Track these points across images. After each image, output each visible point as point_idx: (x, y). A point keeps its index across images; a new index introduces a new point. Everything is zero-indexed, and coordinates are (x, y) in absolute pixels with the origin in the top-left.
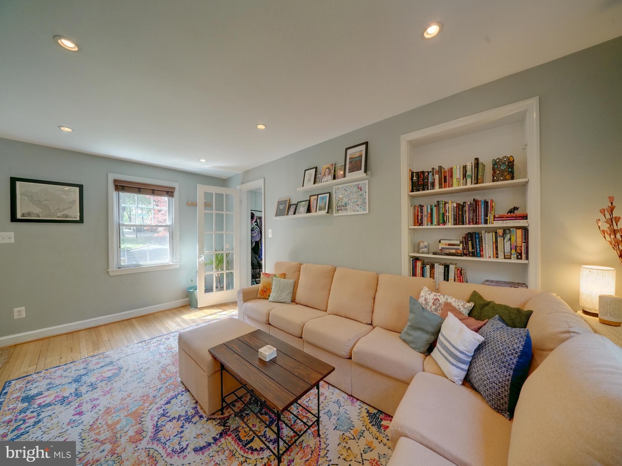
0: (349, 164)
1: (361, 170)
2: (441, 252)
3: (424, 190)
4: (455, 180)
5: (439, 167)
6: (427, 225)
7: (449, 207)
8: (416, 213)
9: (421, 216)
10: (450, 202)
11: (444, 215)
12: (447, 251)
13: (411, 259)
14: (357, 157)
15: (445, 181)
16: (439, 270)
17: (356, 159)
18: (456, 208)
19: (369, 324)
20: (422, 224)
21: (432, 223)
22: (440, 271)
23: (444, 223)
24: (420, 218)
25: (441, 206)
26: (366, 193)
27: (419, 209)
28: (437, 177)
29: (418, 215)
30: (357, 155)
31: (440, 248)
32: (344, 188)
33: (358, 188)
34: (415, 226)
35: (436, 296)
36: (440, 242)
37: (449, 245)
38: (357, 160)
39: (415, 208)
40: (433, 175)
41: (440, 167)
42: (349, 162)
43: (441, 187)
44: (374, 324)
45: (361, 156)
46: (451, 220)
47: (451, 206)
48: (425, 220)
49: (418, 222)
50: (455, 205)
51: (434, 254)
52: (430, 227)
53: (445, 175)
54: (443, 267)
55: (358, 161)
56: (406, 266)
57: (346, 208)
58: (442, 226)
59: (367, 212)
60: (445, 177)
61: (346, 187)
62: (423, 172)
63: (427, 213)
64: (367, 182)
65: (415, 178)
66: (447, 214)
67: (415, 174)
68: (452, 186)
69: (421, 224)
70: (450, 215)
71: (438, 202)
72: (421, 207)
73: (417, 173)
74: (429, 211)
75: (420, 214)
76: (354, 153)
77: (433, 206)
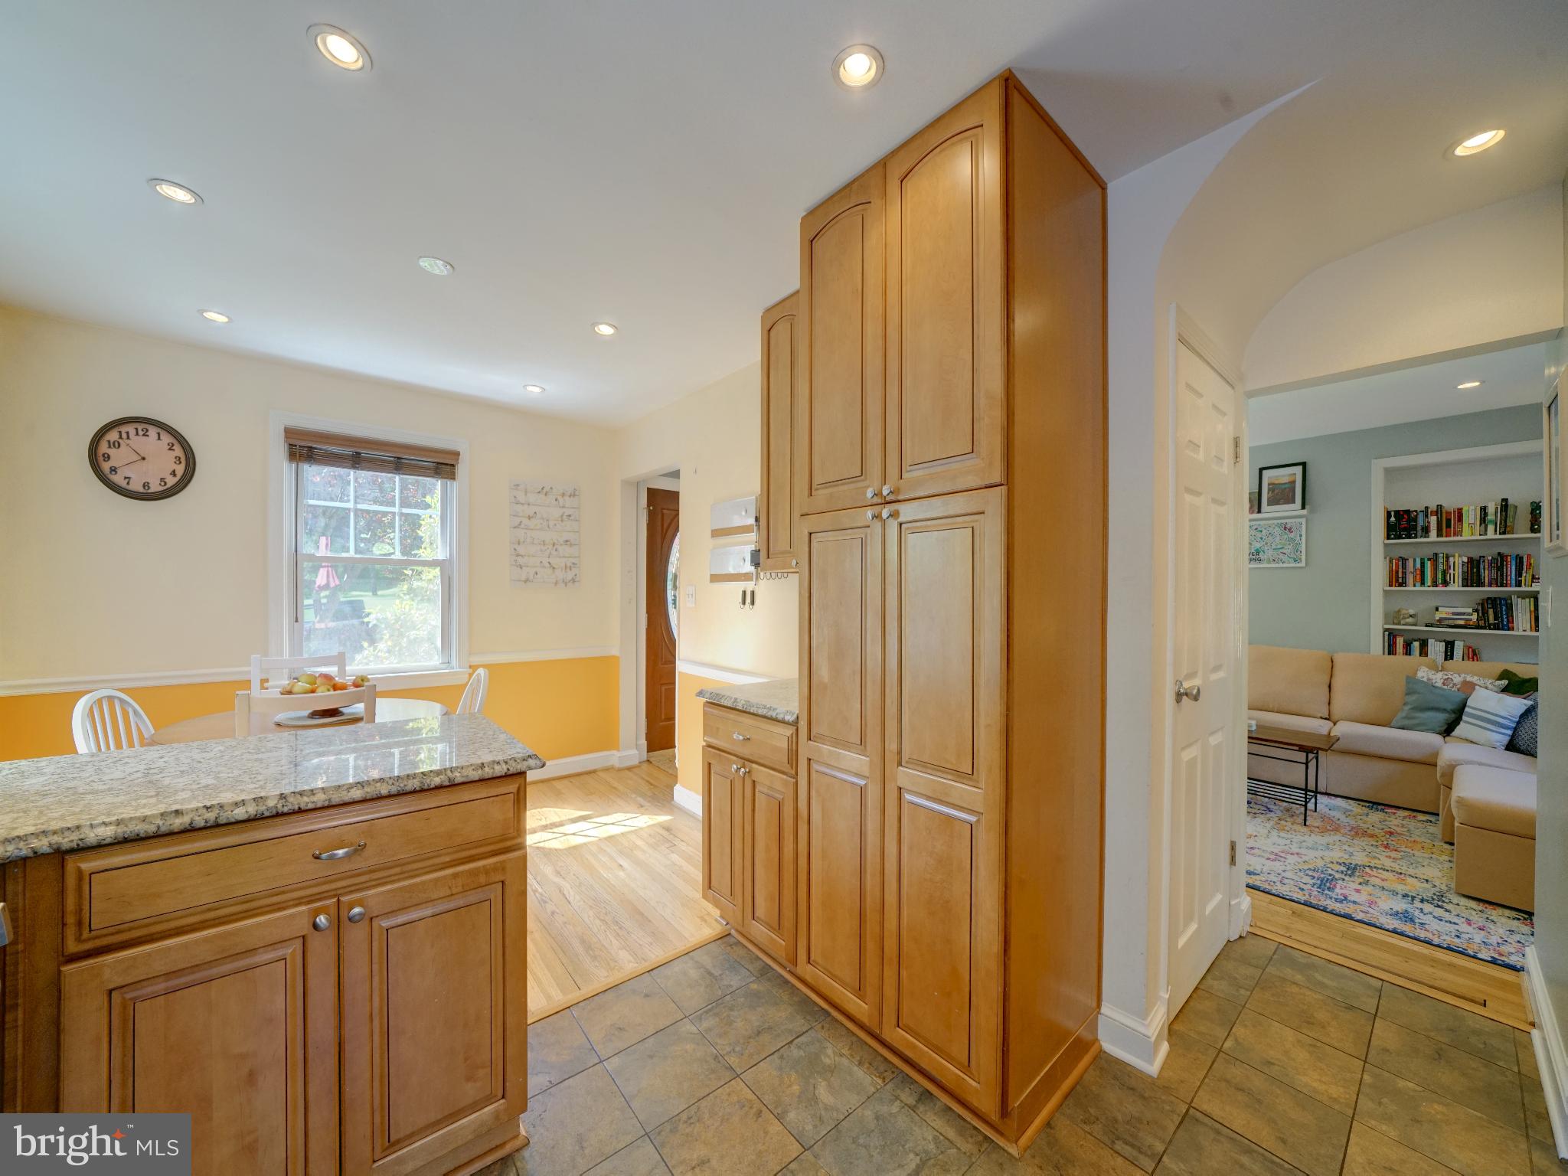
0: (1268, 493)
1: (1294, 503)
2: (1440, 623)
3: (1409, 537)
4: (1465, 525)
5: (1438, 506)
6: (1414, 586)
7: (1454, 563)
8: (1394, 568)
9: (1402, 572)
10: (1457, 555)
11: (1444, 573)
12: (1451, 622)
13: (1387, 633)
14: (1285, 484)
15: (1448, 526)
16: (1436, 648)
17: (1283, 487)
18: (1467, 563)
19: (1326, 719)
20: (1405, 583)
21: (1423, 583)
22: (1438, 649)
23: (1445, 583)
24: (1400, 575)
25: (1441, 560)
26: (1301, 536)
27: (1400, 563)
28: (1433, 520)
29: (1397, 572)
30: (1286, 480)
31: (1437, 618)
32: (1255, 527)
33: (1285, 528)
34: (1392, 586)
35: (1446, 675)
36: (1437, 609)
37: (1454, 614)
38: (1285, 488)
39: (1391, 562)
40: (1427, 516)
41: (1440, 507)
42: (1269, 490)
43: (1439, 534)
44: (1335, 717)
45: (1294, 482)
46: (1459, 579)
47: (1458, 561)
48: (1410, 579)
49: (1397, 581)
50: (1465, 559)
51: (1427, 626)
52: (1418, 588)
53: (1449, 517)
54: (1444, 643)
55: (1288, 490)
56: (1377, 643)
57: (1258, 557)
58: (1440, 588)
59: (1303, 564)
60: (1448, 521)
61: (1259, 525)
62: (1408, 512)
63: (1415, 570)
64: (1303, 521)
65: (1393, 519)
66: (1451, 571)
67: (1393, 513)
68: (1460, 533)
69: (1403, 584)
70: (1457, 572)
71: (1436, 555)
72: (1404, 560)
73: (1397, 513)
74: (1418, 565)
75: (1400, 570)
76: (1277, 476)
77: (1426, 560)
